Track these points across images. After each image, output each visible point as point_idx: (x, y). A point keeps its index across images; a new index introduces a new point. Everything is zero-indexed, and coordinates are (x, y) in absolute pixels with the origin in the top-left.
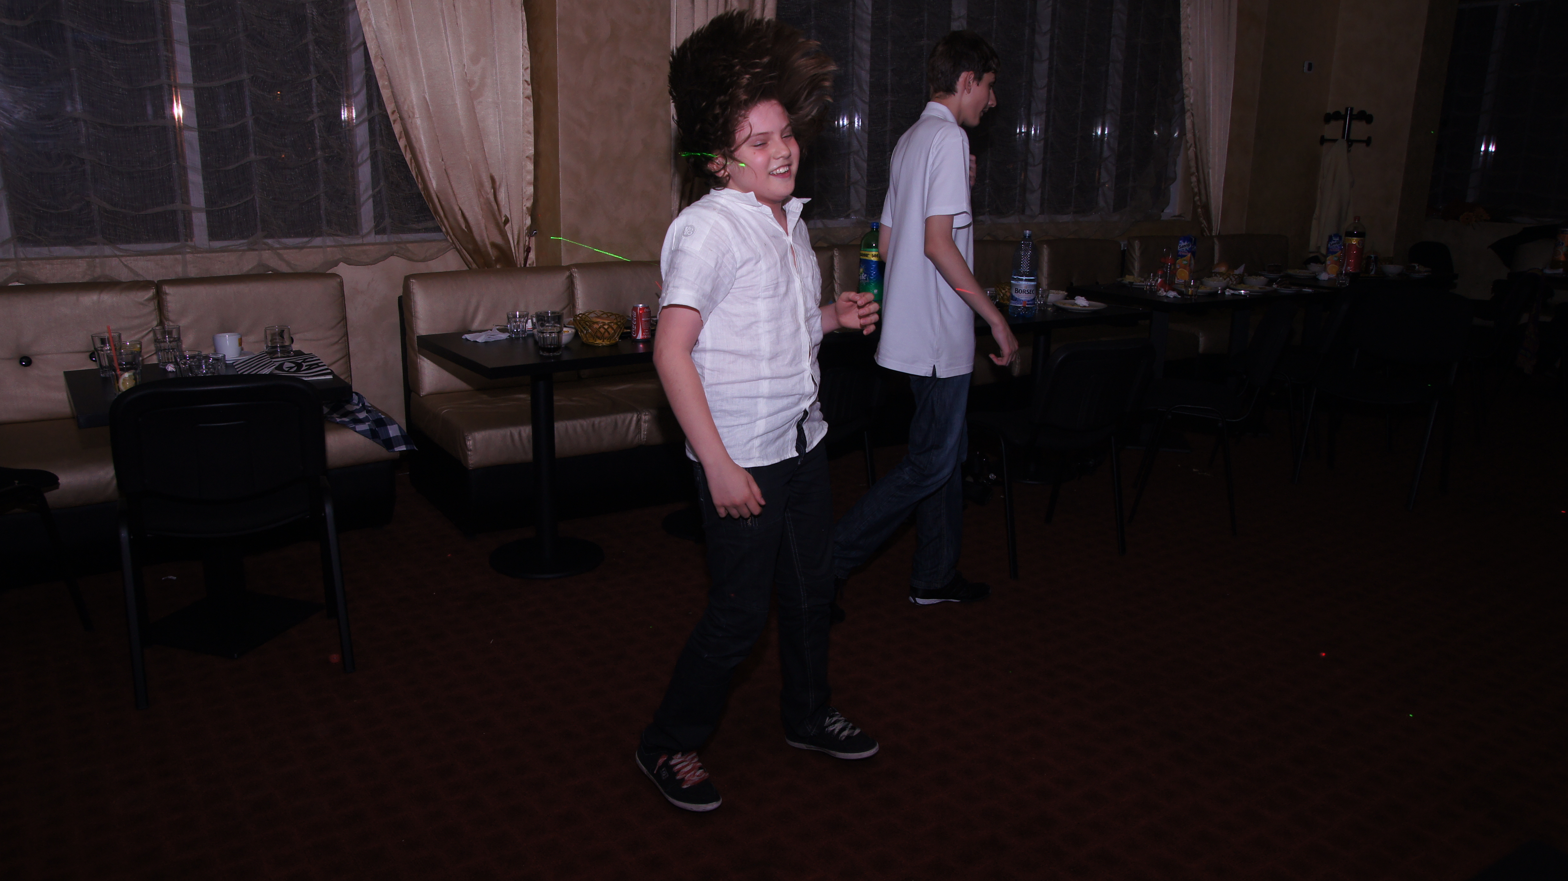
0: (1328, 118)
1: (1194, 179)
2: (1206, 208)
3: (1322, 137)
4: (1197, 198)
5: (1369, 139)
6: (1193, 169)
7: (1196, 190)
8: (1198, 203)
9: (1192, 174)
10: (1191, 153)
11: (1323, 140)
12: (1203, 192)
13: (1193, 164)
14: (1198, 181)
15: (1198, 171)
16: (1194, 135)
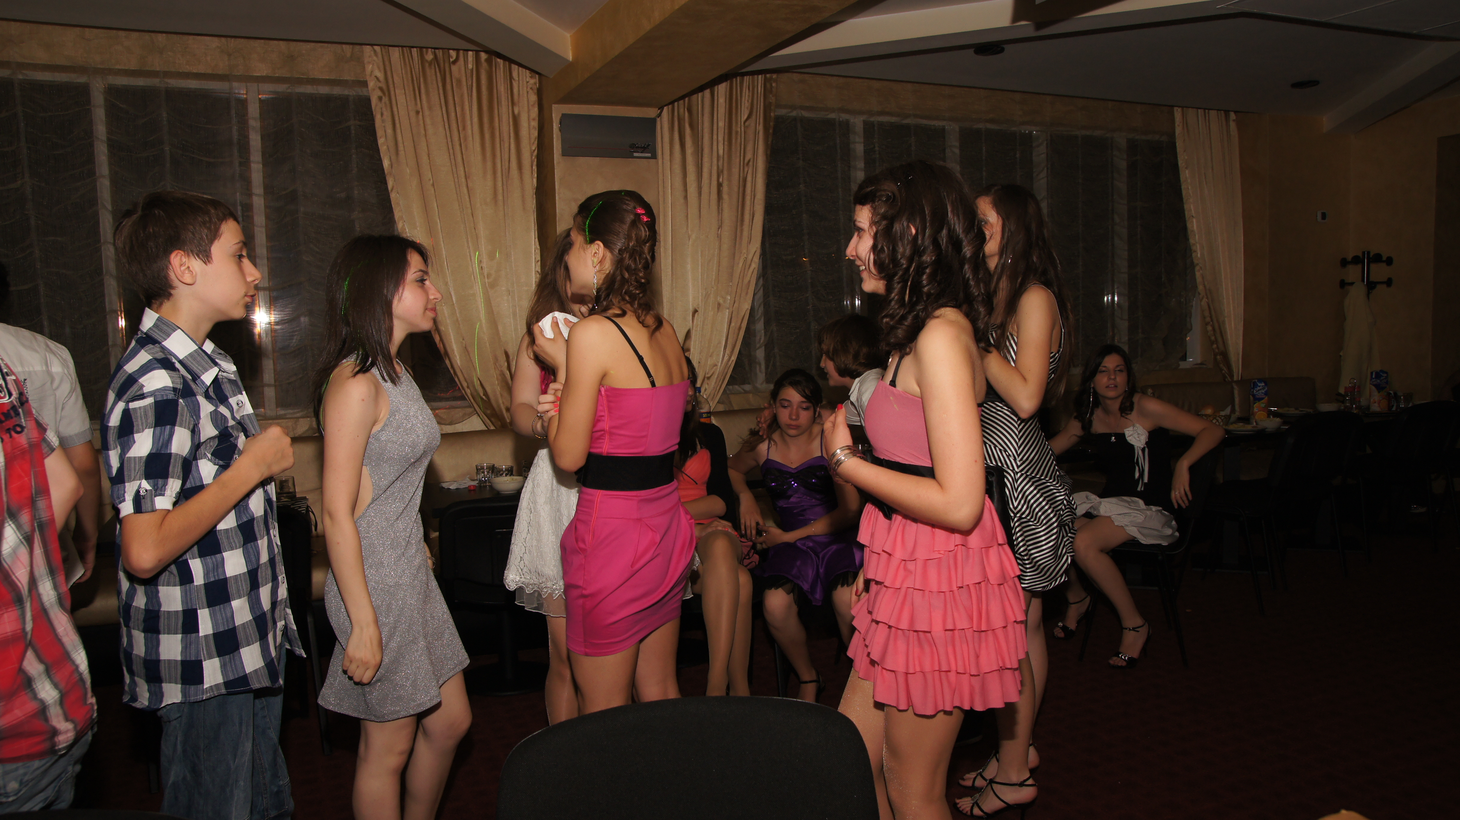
0: (1344, 263)
1: (1209, 328)
2: (1225, 355)
3: (1342, 281)
4: (1215, 346)
5: (1390, 280)
6: (1208, 319)
7: (1213, 338)
8: (1217, 351)
9: (1207, 324)
11: (1342, 284)
12: (1220, 339)
14: (1214, 330)
15: (1212, 320)
16: (1205, 287)
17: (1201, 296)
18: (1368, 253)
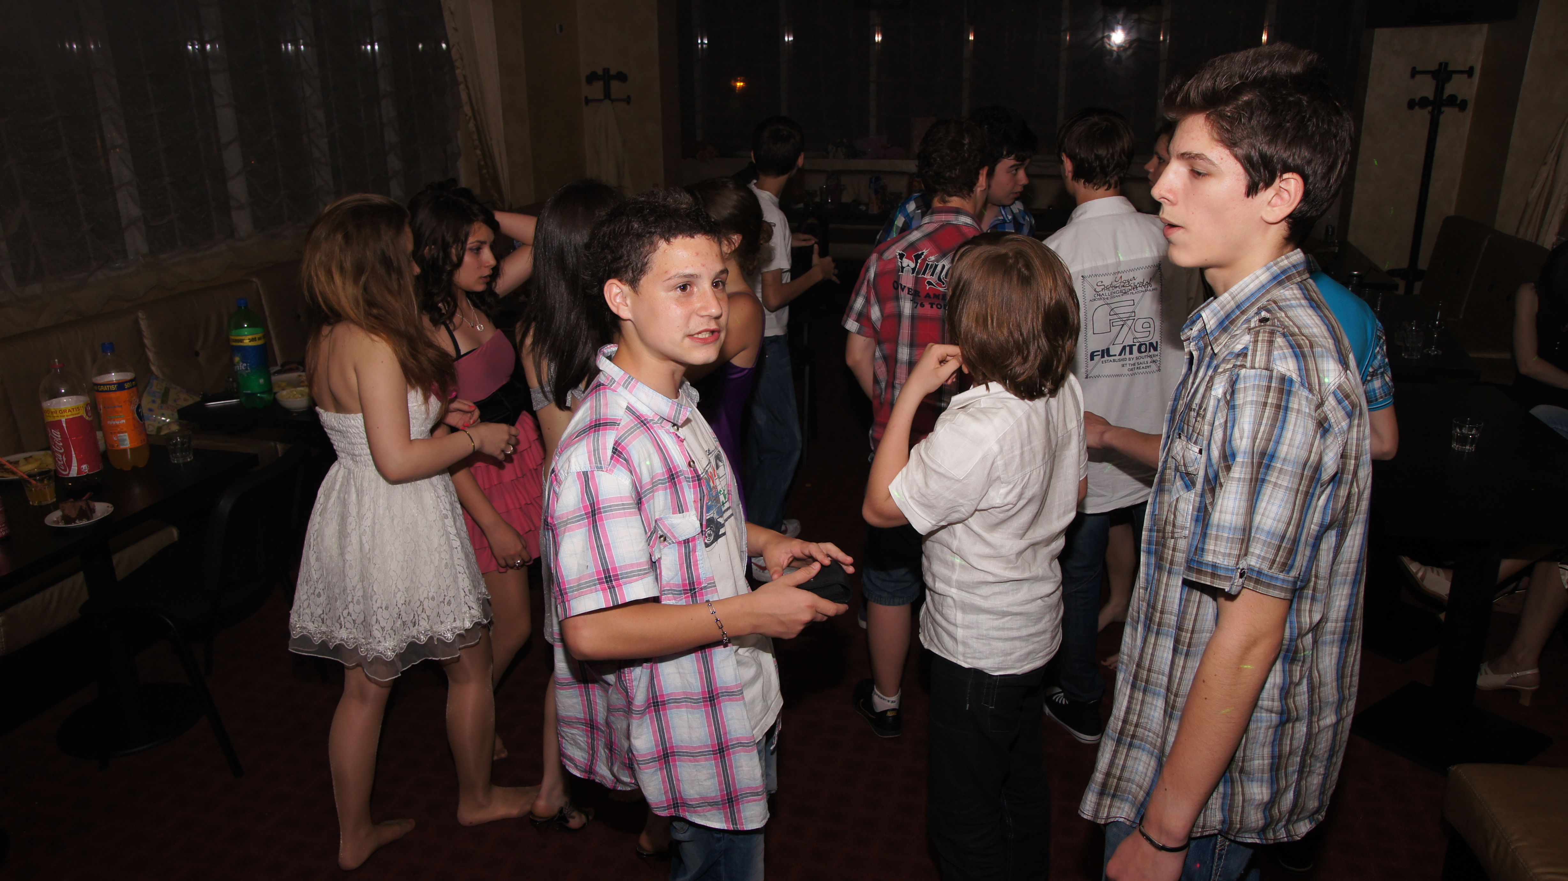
0: (588, 80)
1: (479, 152)
2: (495, 180)
3: (586, 98)
4: (484, 171)
5: (629, 97)
6: (477, 143)
7: (482, 163)
8: (487, 176)
10: (471, 125)
11: (587, 101)
12: (490, 165)
13: (475, 137)
14: (484, 154)
15: (481, 144)
17: (467, 118)
18: (608, 69)
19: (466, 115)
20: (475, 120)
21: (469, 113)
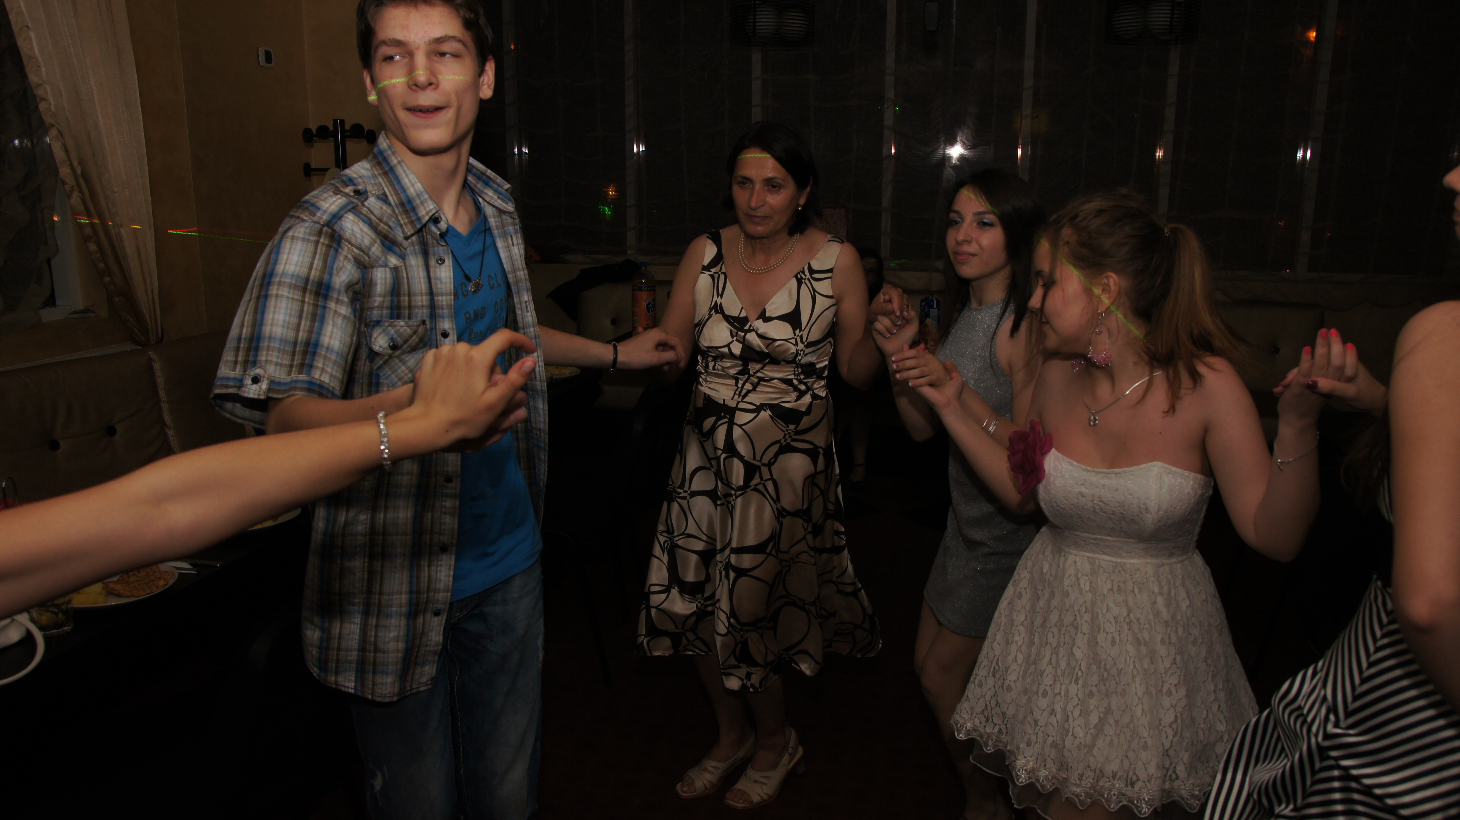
0: (309, 137)
2: (128, 296)
3: (306, 166)
7: (102, 266)
8: (113, 288)
11: (308, 171)
16: (73, 170)
17: (67, 188)
18: (342, 122)
19: (64, 183)
20: (81, 191)
21: (70, 181)
